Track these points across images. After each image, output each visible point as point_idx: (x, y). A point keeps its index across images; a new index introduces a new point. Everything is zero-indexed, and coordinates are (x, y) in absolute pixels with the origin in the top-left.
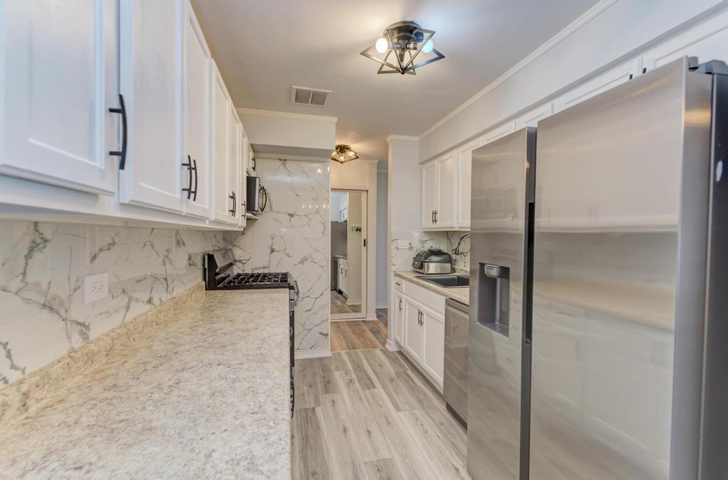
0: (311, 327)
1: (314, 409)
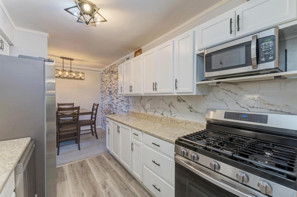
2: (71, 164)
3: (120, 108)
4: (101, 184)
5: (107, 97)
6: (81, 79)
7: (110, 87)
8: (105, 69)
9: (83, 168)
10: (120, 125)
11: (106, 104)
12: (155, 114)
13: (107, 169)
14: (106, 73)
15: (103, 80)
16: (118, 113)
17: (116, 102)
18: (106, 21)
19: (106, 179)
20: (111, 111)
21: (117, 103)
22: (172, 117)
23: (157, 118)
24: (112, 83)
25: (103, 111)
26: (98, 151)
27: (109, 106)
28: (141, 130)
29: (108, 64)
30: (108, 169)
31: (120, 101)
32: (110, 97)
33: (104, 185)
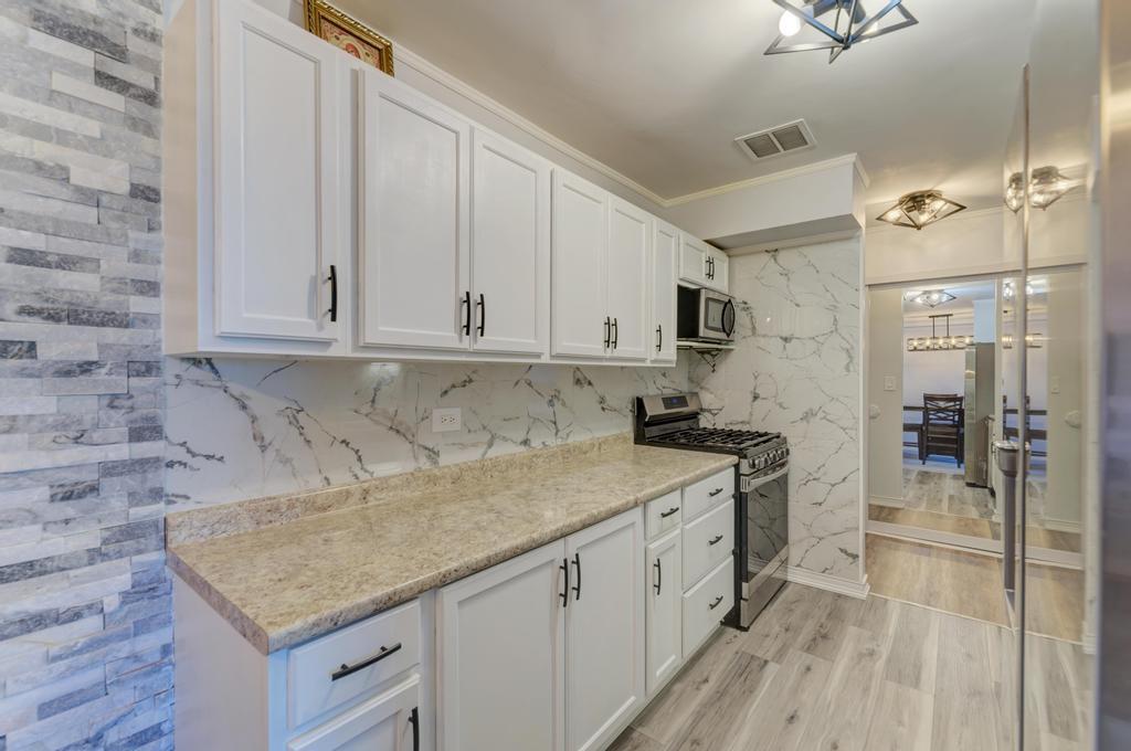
0: (822, 534)
1: (766, 662)
12: (491, 453)
22: (559, 442)
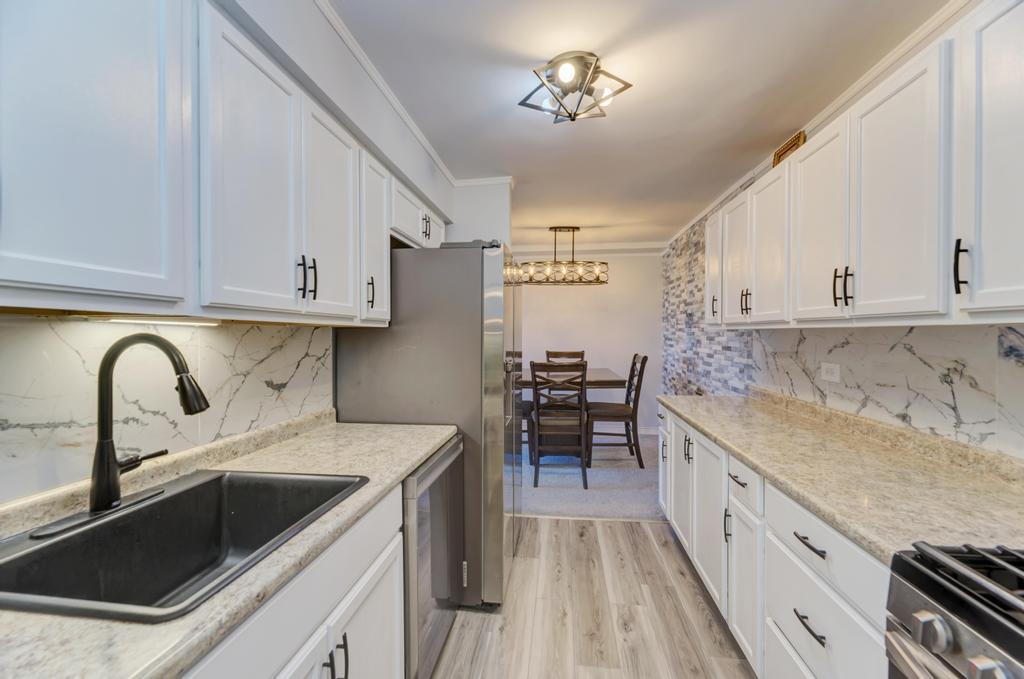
2: (558, 521)
3: (719, 375)
4: (619, 613)
5: (680, 333)
6: (598, 280)
7: (688, 301)
8: (676, 240)
9: (583, 541)
10: (694, 435)
11: (676, 357)
12: (865, 413)
13: (650, 573)
14: (679, 252)
15: (668, 277)
16: (713, 392)
17: (707, 351)
18: (627, 86)
19: (638, 604)
20: (689, 382)
21: (710, 356)
22: (963, 439)
23: (872, 430)
24: (696, 286)
25: (667, 382)
26: (632, 507)
27: (685, 366)
28: (755, 468)
29: (682, 223)
30: (650, 575)
31: (720, 348)
32: (688, 334)
33: (627, 619)
